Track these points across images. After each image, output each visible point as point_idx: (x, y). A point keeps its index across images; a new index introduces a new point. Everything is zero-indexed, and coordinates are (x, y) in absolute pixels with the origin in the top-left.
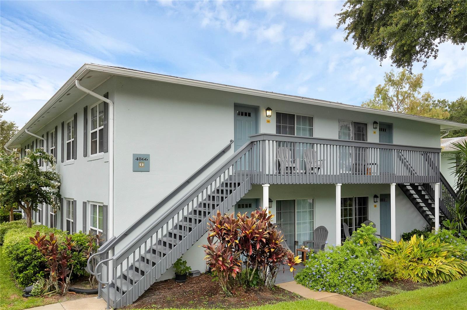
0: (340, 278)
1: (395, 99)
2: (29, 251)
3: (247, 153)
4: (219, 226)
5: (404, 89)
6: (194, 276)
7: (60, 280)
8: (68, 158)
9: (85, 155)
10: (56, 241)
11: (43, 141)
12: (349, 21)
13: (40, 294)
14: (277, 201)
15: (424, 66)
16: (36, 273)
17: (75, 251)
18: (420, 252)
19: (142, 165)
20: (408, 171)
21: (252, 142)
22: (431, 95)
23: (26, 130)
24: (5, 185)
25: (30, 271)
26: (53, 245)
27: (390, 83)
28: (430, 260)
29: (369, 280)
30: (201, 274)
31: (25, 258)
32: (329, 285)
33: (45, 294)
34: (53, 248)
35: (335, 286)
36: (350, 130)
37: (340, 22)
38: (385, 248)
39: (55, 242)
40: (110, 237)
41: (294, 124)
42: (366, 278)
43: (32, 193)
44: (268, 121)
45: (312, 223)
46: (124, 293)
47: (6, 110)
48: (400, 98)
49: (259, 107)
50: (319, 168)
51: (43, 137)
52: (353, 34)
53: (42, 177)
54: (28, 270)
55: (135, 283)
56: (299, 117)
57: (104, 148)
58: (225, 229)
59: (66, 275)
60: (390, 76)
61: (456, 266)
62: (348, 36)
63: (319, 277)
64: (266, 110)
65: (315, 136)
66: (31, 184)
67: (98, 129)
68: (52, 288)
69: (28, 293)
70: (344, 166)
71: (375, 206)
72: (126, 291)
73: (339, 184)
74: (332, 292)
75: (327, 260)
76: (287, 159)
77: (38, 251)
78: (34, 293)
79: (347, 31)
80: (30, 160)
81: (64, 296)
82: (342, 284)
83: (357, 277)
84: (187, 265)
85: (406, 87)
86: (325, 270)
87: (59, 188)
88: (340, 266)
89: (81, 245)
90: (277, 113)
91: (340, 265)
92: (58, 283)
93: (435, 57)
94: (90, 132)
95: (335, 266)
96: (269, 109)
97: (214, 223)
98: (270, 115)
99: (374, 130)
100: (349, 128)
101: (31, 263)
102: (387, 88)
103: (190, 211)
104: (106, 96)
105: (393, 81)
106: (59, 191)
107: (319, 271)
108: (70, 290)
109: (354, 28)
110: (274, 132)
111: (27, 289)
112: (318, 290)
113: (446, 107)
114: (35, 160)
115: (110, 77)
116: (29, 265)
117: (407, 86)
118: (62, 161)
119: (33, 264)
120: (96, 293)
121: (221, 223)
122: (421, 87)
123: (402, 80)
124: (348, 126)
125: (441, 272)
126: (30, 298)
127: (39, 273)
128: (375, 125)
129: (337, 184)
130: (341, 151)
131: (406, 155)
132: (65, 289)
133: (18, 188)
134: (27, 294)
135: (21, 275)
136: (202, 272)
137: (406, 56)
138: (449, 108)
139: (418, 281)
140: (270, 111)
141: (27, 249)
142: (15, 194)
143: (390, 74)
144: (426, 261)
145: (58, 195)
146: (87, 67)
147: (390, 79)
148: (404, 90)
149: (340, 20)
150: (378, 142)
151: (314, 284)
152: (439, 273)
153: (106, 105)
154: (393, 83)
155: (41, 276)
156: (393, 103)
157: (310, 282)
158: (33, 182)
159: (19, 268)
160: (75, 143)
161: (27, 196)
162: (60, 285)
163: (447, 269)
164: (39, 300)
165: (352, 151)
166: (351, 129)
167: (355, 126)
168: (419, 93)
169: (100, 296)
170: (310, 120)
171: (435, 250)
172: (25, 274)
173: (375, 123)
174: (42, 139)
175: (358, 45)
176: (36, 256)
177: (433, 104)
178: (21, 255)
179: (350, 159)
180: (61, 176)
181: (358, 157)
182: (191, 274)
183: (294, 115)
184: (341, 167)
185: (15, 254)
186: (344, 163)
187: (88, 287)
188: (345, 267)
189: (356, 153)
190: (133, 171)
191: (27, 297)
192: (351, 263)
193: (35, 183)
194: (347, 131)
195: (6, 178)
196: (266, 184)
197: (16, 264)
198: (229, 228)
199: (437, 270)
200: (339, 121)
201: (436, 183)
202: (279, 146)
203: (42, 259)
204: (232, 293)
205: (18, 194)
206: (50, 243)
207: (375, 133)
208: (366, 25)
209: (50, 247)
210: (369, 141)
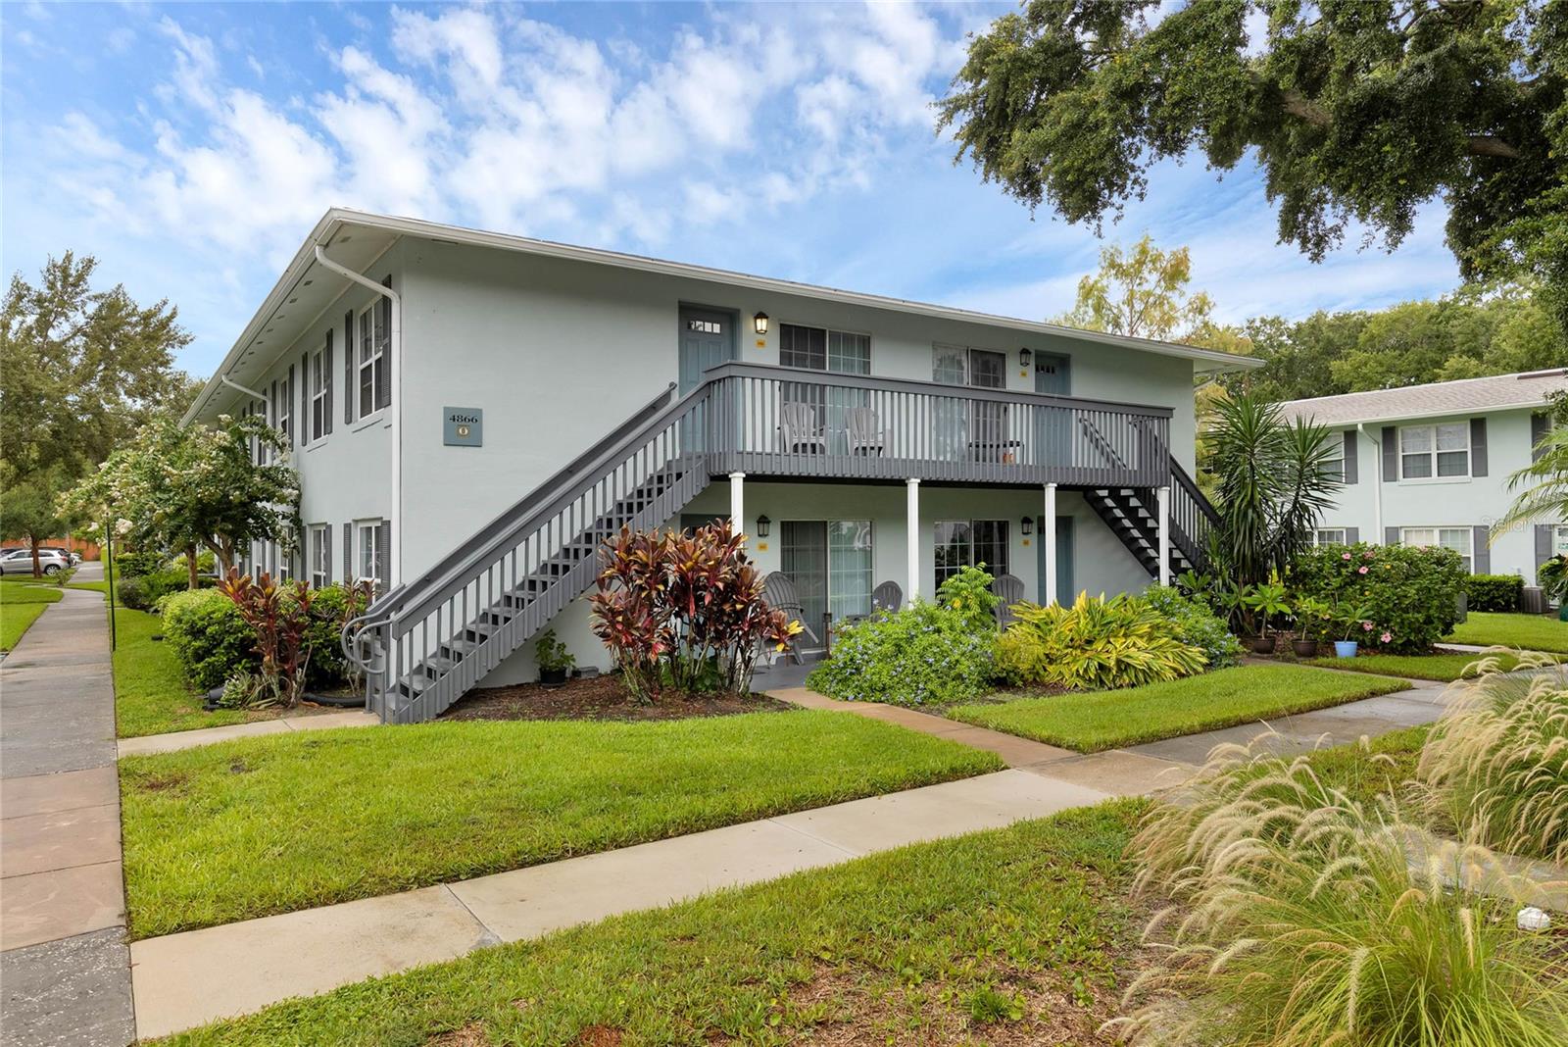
0: (894, 673)
1: (1126, 309)
2: (218, 615)
3: (699, 407)
4: (623, 555)
5: (1145, 284)
6: (584, 677)
7: (283, 672)
8: (317, 435)
9: (349, 420)
10: (274, 590)
11: (264, 402)
12: (964, 118)
13: (242, 703)
14: (782, 523)
15: (1118, 218)
16: (234, 663)
17: (319, 619)
18: (1089, 627)
19: (463, 431)
20: (1103, 460)
21: (709, 383)
22: (1209, 299)
23: (223, 378)
24: (172, 494)
25: (219, 657)
26: (268, 597)
27: (1113, 272)
28: (1109, 642)
29: (959, 677)
30: (601, 675)
31: (209, 630)
32: (871, 687)
33: (251, 705)
34: (266, 604)
35: (884, 689)
36: (962, 368)
37: (942, 121)
38: (1020, 624)
39: (270, 590)
40: (395, 584)
41: (824, 352)
42: (953, 673)
43: (234, 512)
44: (761, 344)
45: (868, 576)
46: (416, 695)
47: (183, 343)
48: (1139, 306)
49: (738, 311)
50: (880, 449)
51: (265, 393)
52: (972, 148)
53: (257, 479)
54: (214, 655)
55: (442, 675)
56: (835, 336)
57: (384, 400)
58: (636, 562)
59: (296, 664)
60: (1112, 255)
61: (1170, 657)
62: (961, 153)
63: (851, 674)
64: (756, 318)
65: (874, 373)
66: (231, 492)
67: (372, 360)
68: (267, 692)
69: (213, 701)
70: (948, 449)
71: (1026, 543)
72: (421, 692)
73: (913, 480)
74: (874, 702)
75: (872, 636)
76: (805, 429)
77: (238, 616)
78: (227, 700)
79: (960, 143)
80: (229, 438)
81: (293, 708)
82: (900, 686)
83: (933, 671)
84: (568, 652)
85: (1152, 280)
86: (866, 657)
87: (297, 504)
88: (899, 649)
89: (334, 608)
90: (781, 325)
91: (897, 645)
92: (280, 680)
93: (1141, 196)
94: (359, 367)
95: (888, 648)
96: (761, 316)
97: (614, 549)
98: (764, 328)
99: (1024, 369)
100: (960, 363)
101: (222, 641)
102: (1105, 282)
103: (575, 536)
104: (387, 283)
105: (1120, 266)
106: (297, 513)
107: (851, 660)
108: (306, 699)
109: (972, 134)
110: (775, 361)
111: (213, 693)
112: (847, 699)
113: (1281, 335)
114: (241, 439)
115: (393, 241)
116: (219, 645)
117: (1154, 277)
118: (304, 444)
119: (226, 643)
120: (361, 705)
121: (629, 551)
122: (1187, 280)
123: (1141, 263)
124: (957, 358)
125: (1128, 665)
126: (218, 711)
127: (240, 663)
128: (1024, 356)
129: (908, 478)
130: (942, 415)
131: (1102, 423)
132: (293, 694)
133: (200, 501)
134: (213, 704)
135: (200, 665)
136: (602, 671)
137: (1075, 195)
138: (1289, 337)
139: (1076, 685)
140: (764, 321)
141: (213, 612)
142: (194, 513)
143: (1112, 251)
144: (1099, 646)
145: (296, 520)
146: (335, 214)
147: (1113, 261)
148: (1146, 287)
149: (940, 117)
150: (1032, 390)
151: (840, 686)
152: (1123, 666)
153: (386, 302)
154: (1121, 272)
155: (246, 669)
156: (1122, 320)
157: (834, 684)
158: (236, 488)
159: (196, 650)
160: (329, 397)
161: (223, 520)
162: (283, 687)
163: (1140, 658)
164: (237, 715)
165: (967, 411)
166: (965, 365)
167: (974, 360)
168: (1182, 294)
169: (371, 710)
170: (865, 344)
171: (1124, 619)
172: (209, 664)
173: (1025, 352)
174: (262, 397)
175: (986, 174)
176: (231, 627)
177: (1248, 328)
178: (200, 624)
179: (963, 434)
180: (301, 477)
181: (981, 427)
182: (576, 673)
183: (824, 331)
184: (942, 449)
185: (187, 622)
186: (949, 441)
187: (346, 694)
188: (909, 650)
189: (978, 421)
190: (446, 445)
191: (212, 710)
192: (922, 642)
193: (242, 489)
194: (955, 371)
195: (173, 475)
196: (735, 471)
197: (189, 642)
198: (645, 559)
199: (1119, 662)
200: (935, 346)
201: (1161, 486)
202: (787, 398)
203: (246, 632)
204: (651, 698)
205: (201, 514)
206: (262, 595)
207: (1024, 374)
208: (998, 126)
209: (260, 602)
210: (1009, 387)
